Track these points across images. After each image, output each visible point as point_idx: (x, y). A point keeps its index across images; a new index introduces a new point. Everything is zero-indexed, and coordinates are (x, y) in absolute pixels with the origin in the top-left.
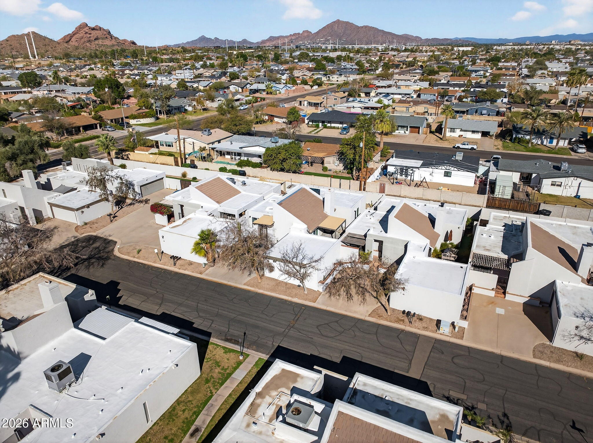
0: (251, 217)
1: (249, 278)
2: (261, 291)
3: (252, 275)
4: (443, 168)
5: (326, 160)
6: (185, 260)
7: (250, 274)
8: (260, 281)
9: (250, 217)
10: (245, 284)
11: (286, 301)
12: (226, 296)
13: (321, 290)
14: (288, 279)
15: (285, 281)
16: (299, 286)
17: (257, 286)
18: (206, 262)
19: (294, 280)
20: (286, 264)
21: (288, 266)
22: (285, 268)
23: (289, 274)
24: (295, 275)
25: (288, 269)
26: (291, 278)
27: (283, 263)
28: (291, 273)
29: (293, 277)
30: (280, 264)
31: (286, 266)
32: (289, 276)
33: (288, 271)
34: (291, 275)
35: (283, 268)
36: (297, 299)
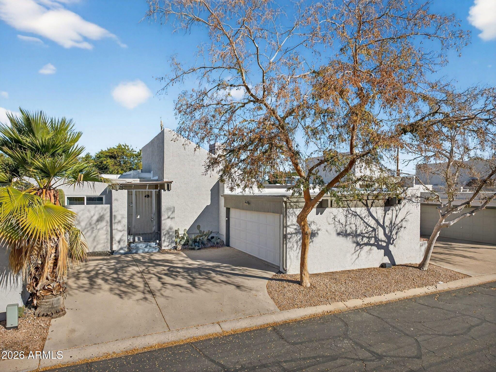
1: (260, 294)
7: (238, 286)
14: (354, 257)
16: (383, 266)
19: (370, 253)
20: (350, 211)
21: (355, 215)
22: (348, 223)
23: (356, 242)
24: (372, 237)
25: (356, 224)
26: (362, 252)
27: (344, 210)
28: (362, 233)
29: (366, 244)
30: (335, 214)
31: (350, 216)
32: (357, 247)
33: (356, 231)
34: (361, 243)
35: (342, 225)
36: (440, 283)
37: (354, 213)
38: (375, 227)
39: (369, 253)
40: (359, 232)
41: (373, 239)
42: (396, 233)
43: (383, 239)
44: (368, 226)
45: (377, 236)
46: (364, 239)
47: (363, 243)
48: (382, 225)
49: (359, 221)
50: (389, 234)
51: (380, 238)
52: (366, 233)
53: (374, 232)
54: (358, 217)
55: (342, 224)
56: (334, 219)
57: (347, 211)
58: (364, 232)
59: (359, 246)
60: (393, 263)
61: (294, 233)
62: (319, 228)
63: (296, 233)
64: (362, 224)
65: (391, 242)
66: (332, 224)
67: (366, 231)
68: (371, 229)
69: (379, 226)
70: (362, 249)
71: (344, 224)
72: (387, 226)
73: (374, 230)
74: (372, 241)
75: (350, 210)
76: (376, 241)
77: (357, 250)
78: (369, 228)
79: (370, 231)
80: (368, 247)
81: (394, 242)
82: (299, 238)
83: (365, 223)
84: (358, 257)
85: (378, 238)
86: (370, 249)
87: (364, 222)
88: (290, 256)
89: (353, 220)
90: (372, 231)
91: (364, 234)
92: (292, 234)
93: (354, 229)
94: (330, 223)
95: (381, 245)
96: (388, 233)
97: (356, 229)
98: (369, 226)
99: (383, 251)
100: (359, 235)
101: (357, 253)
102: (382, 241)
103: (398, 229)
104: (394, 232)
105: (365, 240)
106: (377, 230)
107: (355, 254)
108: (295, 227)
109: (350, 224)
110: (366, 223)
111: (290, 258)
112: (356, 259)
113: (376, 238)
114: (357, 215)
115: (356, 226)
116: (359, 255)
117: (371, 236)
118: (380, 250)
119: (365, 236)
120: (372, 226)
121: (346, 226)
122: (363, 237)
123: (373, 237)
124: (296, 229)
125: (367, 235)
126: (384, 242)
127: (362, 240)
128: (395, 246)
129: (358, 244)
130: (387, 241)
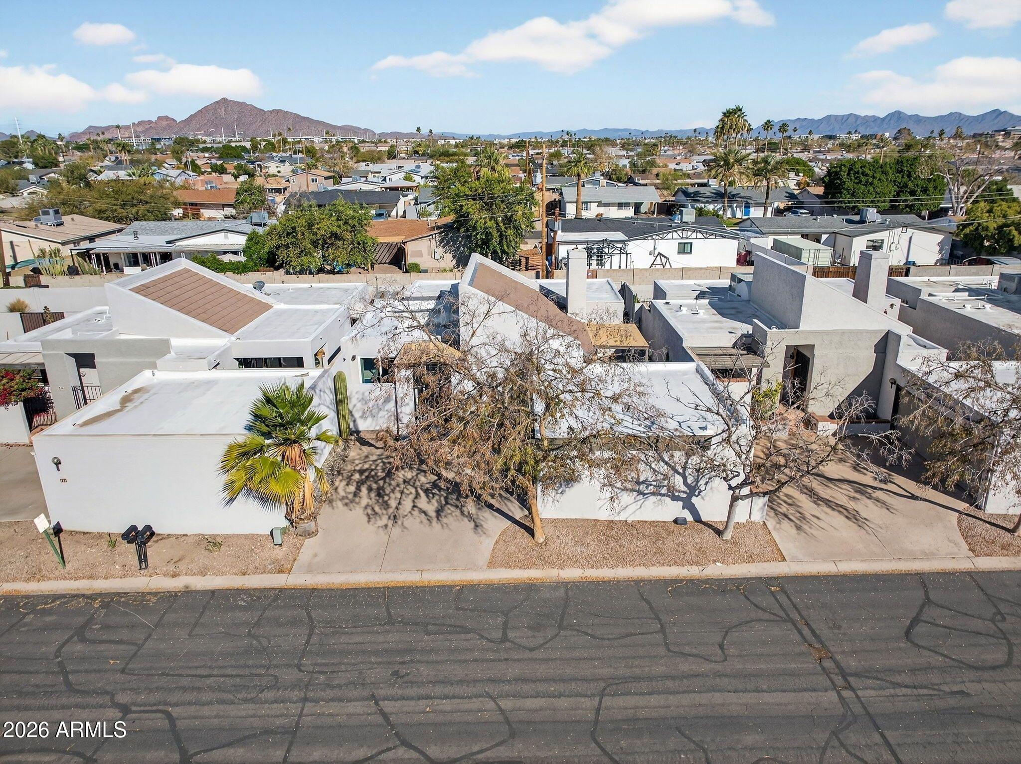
0: (358, 359)
1: (488, 541)
2: (572, 573)
4: (675, 235)
5: (410, 248)
6: (177, 537)
7: (477, 526)
9: (354, 358)
11: (691, 582)
13: (757, 517)
14: (633, 508)
16: (679, 522)
19: (659, 504)
23: (637, 490)
24: (663, 487)
26: (646, 503)
28: (647, 481)
29: (653, 494)
32: (638, 496)
33: (638, 479)
34: (646, 492)
36: (719, 564)
38: (669, 475)
39: (657, 504)
40: (642, 479)
41: (665, 488)
42: (706, 484)
43: (682, 490)
44: (656, 474)
45: (672, 485)
47: (648, 492)
48: (682, 472)
49: (642, 467)
50: (693, 485)
51: (676, 488)
53: (667, 481)
58: (650, 479)
59: (641, 496)
60: (698, 519)
64: (647, 471)
65: (696, 493)
67: (654, 478)
68: (662, 477)
69: (675, 474)
70: (646, 499)
72: (690, 475)
73: (666, 477)
74: (664, 491)
76: (668, 490)
77: (640, 500)
78: (659, 475)
79: (660, 480)
80: (657, 498)
81: (701, 494)
83: (652, 470)
84: (641, 507)
85: (674, 488)
86: (660, 500)
87: (651, 468)
90: (664, 479)
91: (650, 482)
95: (678, 496)
96: (692, 483)
97: (638, 475)
98: (659, 473)
99: (681, 503)
100: (643, 483)
101: (640, 503)
102: (679, 491)
103: (710, 478)
104: (702, 482)
105: (652, 489)
106: (671, 479)
107: (635, 504)
110: (654, 470)
112: (638, 509)
113: (669, 487)
114: (641, 460)
116: (643, 505)
117: (661, 485)
118: (675, 502)
119: (651, 485)
120: (665, 473)
122: (648, 486)
123: (665, 486)
125: (654, 483)
126: (684, 492)
127: (647, 488)
128: (703, 498)
129: (640, 493)
130: (688, 491)
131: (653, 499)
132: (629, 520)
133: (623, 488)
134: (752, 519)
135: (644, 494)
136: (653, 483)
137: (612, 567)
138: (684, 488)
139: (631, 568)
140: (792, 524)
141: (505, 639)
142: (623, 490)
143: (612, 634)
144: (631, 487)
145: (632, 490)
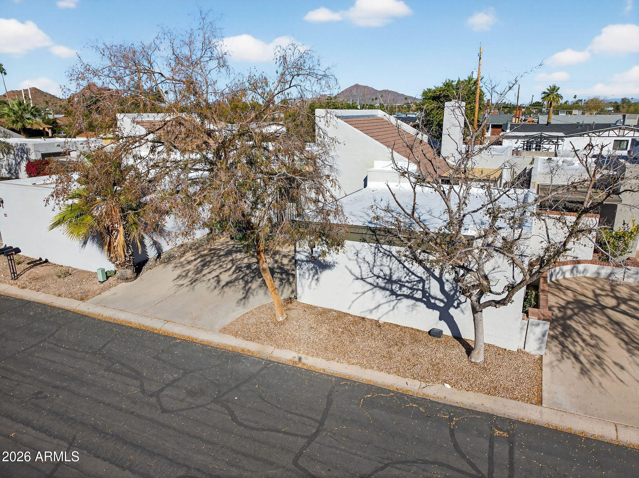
1: (241, 311)
2: (284, 355)
3: (251, 298)
7: (244, 298)
8: (281, 319)
10: (224, 330)
11: (401, 396)
12: (138, 376)
13: (533, 348)
14: (385, 308)
15: (374, 316)
16: (435, 334)
17: (270, 337)
18: (110, 267)
19: (413, 309)
20: (380, 249)
21: (390, 255)
22: (378, 263)
23: (390, 289)
24: (418, 290)
25: (390, 266)
26: (399, 305)
27: (371, 246)
28: (400, 281)
29: (407, 297)
30: (358, 249)
31: (380, 254)
32: (391, 296)
33: (391, 276)
34: (399, 293)
35: (369, 264)
36: (448, 386)
37: (387, 252)
38: (424, 278)
39: (411, 309)
40: (395, 278)
41: (420, 292)
43: (438, 297)
44: (410, 274)
45: (427, 290)
46: (404, 289)
47: (402, 293)
48: (439, 277)
49: (395, 264)
50: (452, 293)
51: (432, 294)
52: (407, 282)
53: (422, 284)
54: (393, 258)
55: (368, 262)
56: (357, 255)
57: (376, 248)
58: (403, 279)
59: (395, 296)
60: (457, 336)
61: (304, 261)
62: (336, 261)
63: (307, 261)
64: (400, 269)
65: (455, 304)
66: (353, 260)
67: (407, 278)
68: (417, 279)
69: (431, 278)
70: (400, 301)
71: (371, 263)
72: (447, 281)
73: (421, 280)
74: (419, 295)
75: (381, 247)
76: (424, 296)
77: (393, 301)
78: (413, 276)
79: (414, 281)
80: (411, 302)
81: (461, 305)
82: (311, 267)
83: (405, 269)
84: (394, 308)
85: (429, 294)
86: (414, 305)
87: (405, 267)
88: (302, 284)
89: (386, 261)
90: (419, 282)
91: (403, 282)
92: (303, 261)
93: (388, 272)
94: (351, 258)
95: (435, 304)
96: (451, 291)
97: (391, 273)
98: (413, 274)
99: (437, 313)
100: (396, 282)
101: (393, 304)
102: (436, 298)
105: (406, 291)
106: (427, 282)
107: (388, 304)
108: (307, 254)
109: (381, 265)
110: (408, 269)
111: (302, 285)
112: (390, 311)
113: (424, 291)
114: (394, 256)
115: (391, 270)
116: (395, 307)
117: (415, 287)
118: (431, 310)
119: (404, 286)
120: (419, 275)
121: (374, 266)
122: (402, 286)
123: (420, 290)
124: (307, 256)
125: (409, 285)
126: (441, 301)
127: (400, 289)
128: (462, 312)
129: (393, 293)
130: (445, 300)
131: (406, 302)
132: (381, 321)
133: (375, 284)
134: (527, 350)
135: (397, 295)
136: (406, 284)
137: (328, 360)
138: (440, 296)
139: (345, 365)
140: (578, 366)
141: (156, 394)
142: (375, 287)
143: (256, 422)
144: (383, 285)
145: (384, 289)
